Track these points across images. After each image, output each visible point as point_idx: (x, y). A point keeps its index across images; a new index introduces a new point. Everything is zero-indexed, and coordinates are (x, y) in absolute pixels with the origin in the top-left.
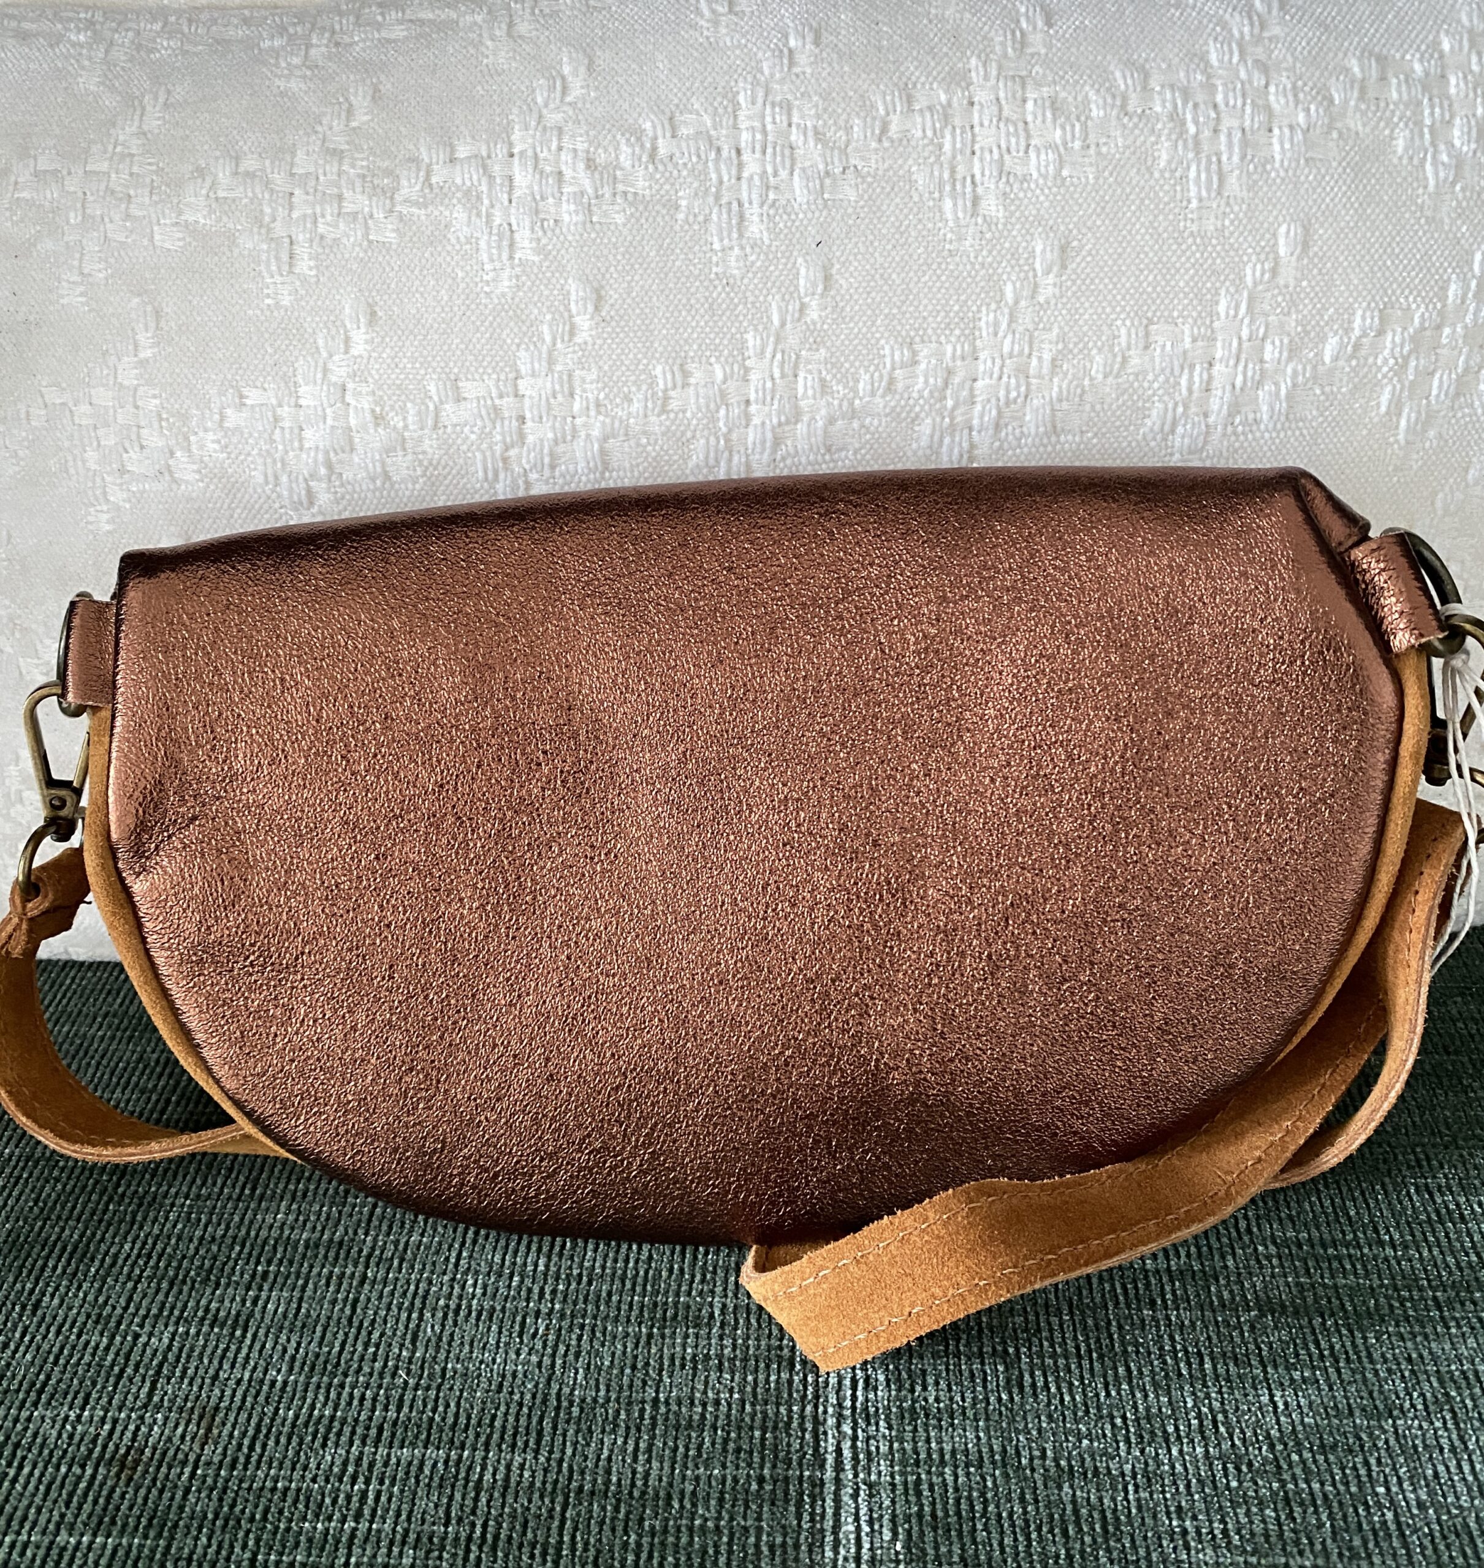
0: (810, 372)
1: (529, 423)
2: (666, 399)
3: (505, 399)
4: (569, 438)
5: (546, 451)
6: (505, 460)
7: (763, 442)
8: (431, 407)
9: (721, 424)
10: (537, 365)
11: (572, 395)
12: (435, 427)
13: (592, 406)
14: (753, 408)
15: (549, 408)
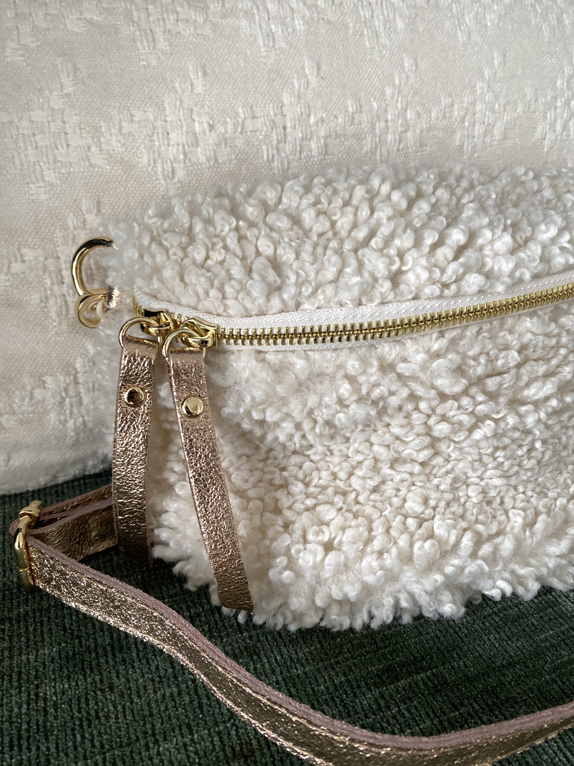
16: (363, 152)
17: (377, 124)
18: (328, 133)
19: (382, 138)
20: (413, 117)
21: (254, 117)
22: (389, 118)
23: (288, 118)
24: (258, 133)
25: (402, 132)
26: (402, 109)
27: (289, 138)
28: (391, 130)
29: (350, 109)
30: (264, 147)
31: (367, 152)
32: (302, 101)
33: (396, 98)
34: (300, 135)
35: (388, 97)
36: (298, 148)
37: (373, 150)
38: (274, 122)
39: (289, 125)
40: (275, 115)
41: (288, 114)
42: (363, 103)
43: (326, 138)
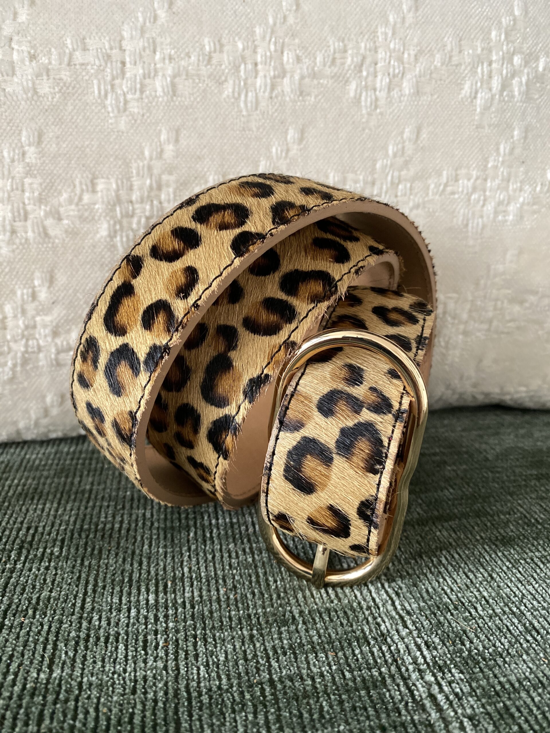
0: (290, 50)
1: (128, 65)
2: (210, 58)
3: (114, 51)
4: (152, 74)
5: (138, 81)
6: (113, 86)
7: (266, 86)
8: (67, 51)
9: (242, 73)
10: (134, 33)
11: (155, 52)
12: (69, 65)
13: (167, 57)
14: (260, 67)
15: (141, 57)
16: (224, 95)
17: (243, 66)
18: (176, 71)
19: (249, 81)
20: (291, 60)
21: (85, 49)
22: (259, 59)
23: (127, 53)
24: (89, 67)
25: (275, 77)
26: (276, 51)
27: (128, 75)
28: (261, 74)
29: (207, 48)
30: (95, 82)
31: (228, 96)
32: (147, 35)
33: (268, 39)
34: (141, 71)
35: (258, 37)
36: (138, 86)
37: (236, 95)
38: (109, 57)
39: (128, 59)
40: (111, 48)
41: (128, 48)
42: (224, 41)
43: (174, 76)
